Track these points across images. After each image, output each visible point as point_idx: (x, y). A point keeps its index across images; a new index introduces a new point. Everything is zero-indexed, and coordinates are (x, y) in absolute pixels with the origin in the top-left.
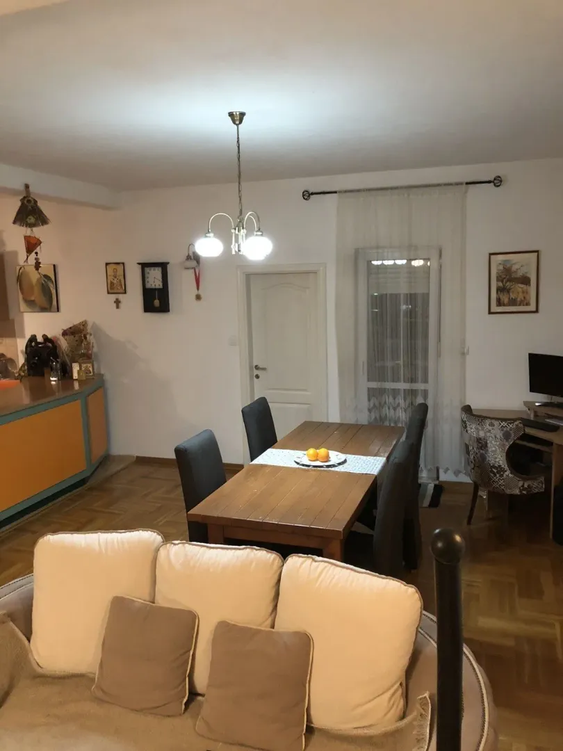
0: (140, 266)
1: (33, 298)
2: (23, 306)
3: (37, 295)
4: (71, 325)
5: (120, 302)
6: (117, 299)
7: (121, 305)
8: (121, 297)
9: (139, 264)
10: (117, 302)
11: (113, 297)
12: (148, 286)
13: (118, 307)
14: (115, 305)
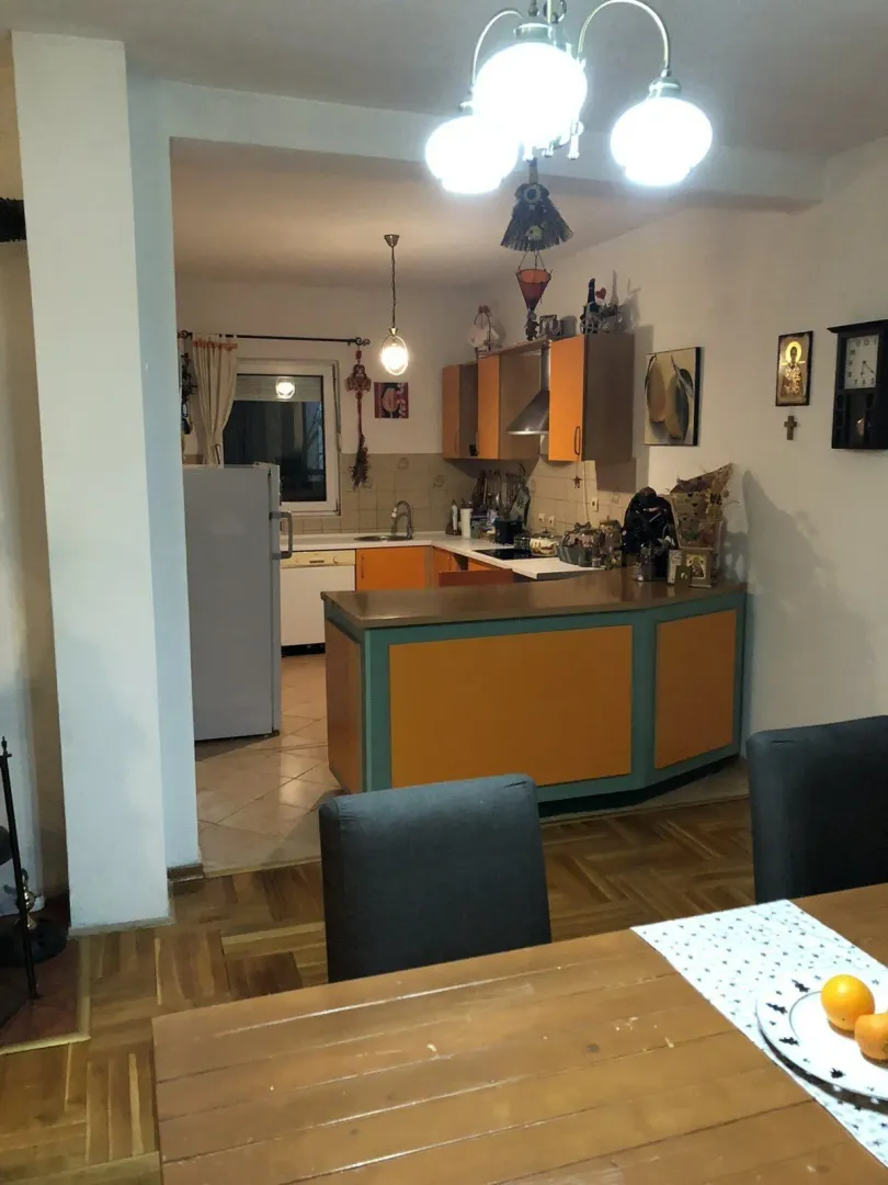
0: (835, 336)
1: (661, 419)
2: (648, 434)
3: (667, 414)
4: (702, 474)
5: (795, 424)
6: (791, 418)
7: (798, 432)
8: (799, 412)
9: (833, 330)
10: (791, 424)
11: (785, 412)
12: (850, 384)
13: (790, 437)
14: (785, 430)
